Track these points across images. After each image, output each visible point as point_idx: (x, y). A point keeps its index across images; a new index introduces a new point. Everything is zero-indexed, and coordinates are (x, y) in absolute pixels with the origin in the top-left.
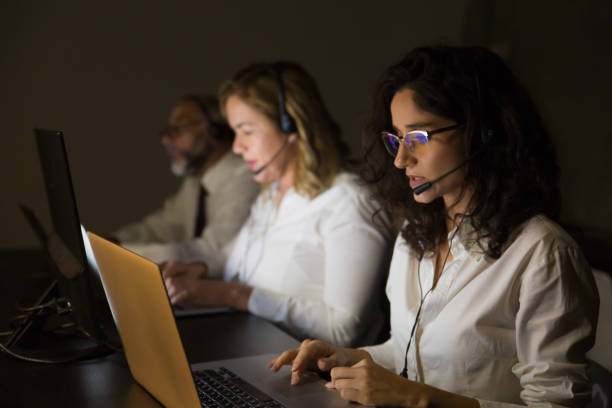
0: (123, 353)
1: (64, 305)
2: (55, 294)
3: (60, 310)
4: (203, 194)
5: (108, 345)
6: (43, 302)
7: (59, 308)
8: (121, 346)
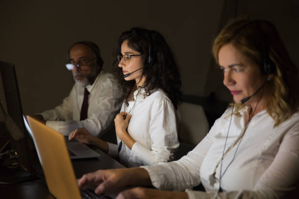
0: (44, 180)
1: (13, 154)
2: (9, 147)
3: (11, 157)
4: (87, 94)
5: (37, 174)
6: (2, 152)
7: (10, 155)
8: (43, 175)
